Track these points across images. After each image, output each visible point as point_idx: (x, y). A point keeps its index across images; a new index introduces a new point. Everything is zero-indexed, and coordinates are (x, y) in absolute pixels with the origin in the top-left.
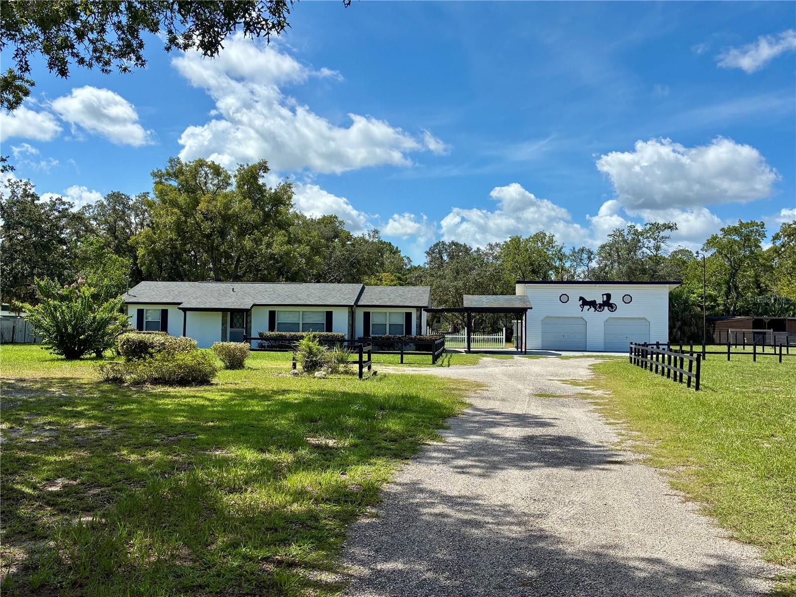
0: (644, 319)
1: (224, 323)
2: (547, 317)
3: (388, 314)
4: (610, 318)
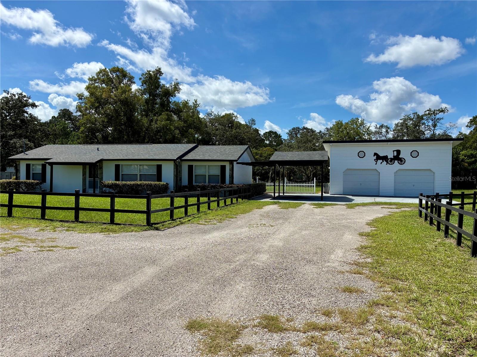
0: (430, 170)
1: (84, 174)
2: (348, 169)
3: (207, 167)
4: (399, 170)
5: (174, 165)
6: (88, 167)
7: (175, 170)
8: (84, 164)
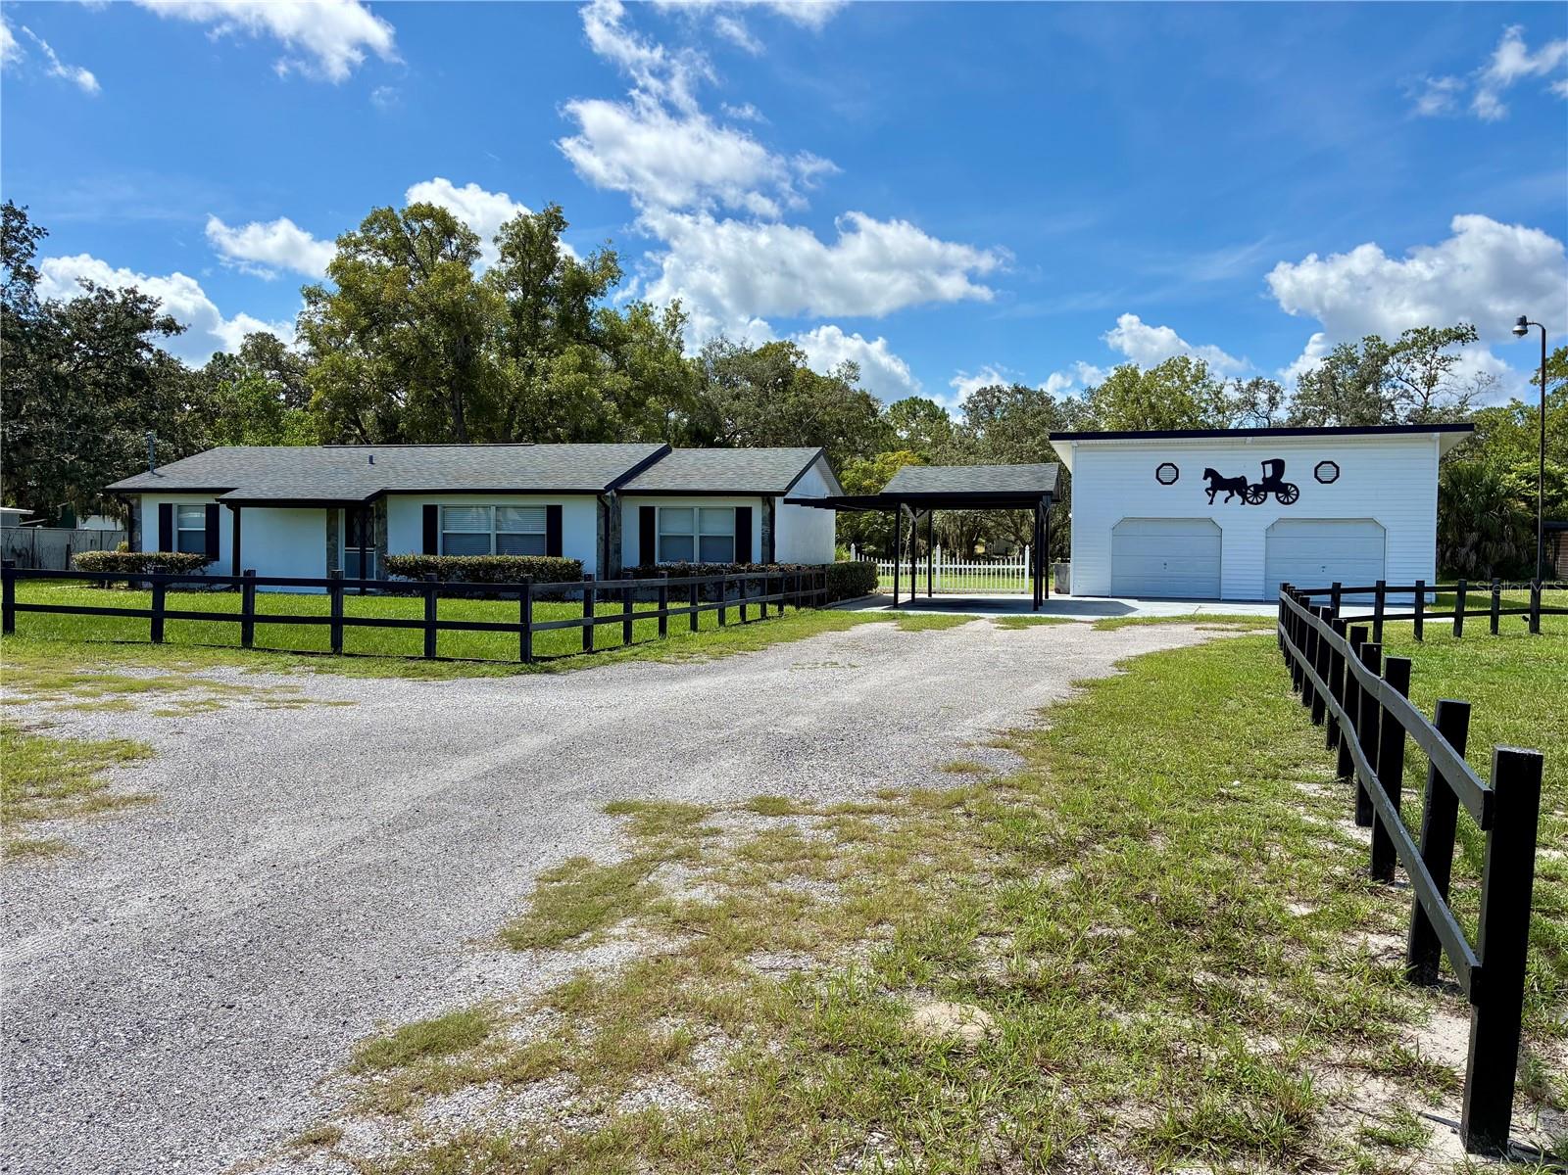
0: (1371, 520)
1: (332, 535)
2: (1125, 519)
3: (696, 511)
4: (1281, 520)
5: (599, 509)
6: (342, 513)
7: (602, 521)
8: (330, 506)
